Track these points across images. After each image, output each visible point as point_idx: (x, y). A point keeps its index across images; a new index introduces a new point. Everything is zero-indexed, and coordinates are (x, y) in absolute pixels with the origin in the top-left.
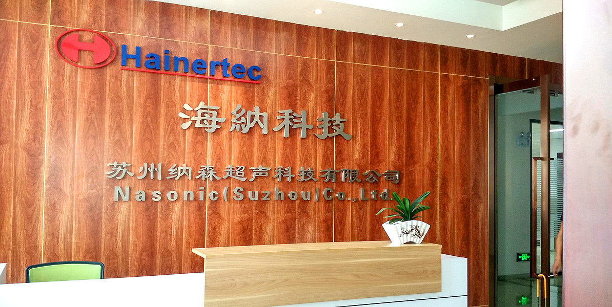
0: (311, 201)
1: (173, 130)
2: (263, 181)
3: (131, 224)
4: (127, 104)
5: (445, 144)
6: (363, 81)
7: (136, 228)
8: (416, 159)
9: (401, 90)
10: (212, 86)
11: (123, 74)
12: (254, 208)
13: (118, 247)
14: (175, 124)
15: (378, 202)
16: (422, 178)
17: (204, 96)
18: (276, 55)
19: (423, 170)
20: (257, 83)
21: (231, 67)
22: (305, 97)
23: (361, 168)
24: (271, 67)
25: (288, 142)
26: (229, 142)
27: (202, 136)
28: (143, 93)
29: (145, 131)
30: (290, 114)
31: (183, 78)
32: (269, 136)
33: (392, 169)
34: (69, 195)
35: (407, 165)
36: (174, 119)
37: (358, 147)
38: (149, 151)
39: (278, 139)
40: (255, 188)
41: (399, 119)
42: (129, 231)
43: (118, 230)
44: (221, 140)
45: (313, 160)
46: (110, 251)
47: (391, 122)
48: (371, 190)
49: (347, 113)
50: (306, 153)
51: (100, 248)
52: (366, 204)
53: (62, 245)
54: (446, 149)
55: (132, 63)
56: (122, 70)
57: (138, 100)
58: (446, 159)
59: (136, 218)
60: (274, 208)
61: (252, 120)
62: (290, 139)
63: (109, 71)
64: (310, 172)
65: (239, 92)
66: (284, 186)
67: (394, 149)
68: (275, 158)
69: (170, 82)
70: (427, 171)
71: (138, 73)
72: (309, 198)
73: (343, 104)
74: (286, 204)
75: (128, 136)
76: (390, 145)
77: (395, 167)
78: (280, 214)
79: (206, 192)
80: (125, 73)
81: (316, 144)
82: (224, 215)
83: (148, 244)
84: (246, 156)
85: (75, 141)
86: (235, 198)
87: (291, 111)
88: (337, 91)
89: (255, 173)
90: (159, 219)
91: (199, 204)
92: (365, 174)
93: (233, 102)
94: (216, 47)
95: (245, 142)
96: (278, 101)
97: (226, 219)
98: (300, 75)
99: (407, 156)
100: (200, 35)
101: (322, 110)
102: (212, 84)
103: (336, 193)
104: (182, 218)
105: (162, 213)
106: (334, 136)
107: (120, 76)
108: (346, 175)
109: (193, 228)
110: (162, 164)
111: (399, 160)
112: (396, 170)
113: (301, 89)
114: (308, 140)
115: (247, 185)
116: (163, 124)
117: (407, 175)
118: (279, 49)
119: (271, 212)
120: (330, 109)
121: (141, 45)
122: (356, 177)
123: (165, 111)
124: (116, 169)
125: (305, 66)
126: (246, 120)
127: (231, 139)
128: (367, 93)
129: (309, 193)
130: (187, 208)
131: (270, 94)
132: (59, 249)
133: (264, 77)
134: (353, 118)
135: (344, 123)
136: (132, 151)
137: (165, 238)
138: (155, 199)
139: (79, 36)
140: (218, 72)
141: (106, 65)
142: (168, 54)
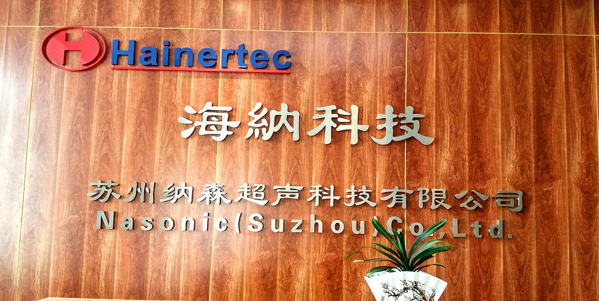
0: (367, 235)
1: (172, 139)
2: (293, 206)
4: (118, 110)
6: (453, 57)
7: (123, 264)
8: (555, 173)
9: (523, 66)
10: (224, 81)
11: (115, 74)
12: (279, 242)
13: (100, 287)
14: (175, 132)
15: (484, 240)
16: (566, 204)
17: (213, 95)
18: (314, 33)
19: (570, 190)
20: (286, 74)
21: (250, 54)
22: (358, 87)
23: (452, 187)
24: (307, 51)
25: (332, 150)
26: (246, 153)
27: (209, 146)
28: (137, 96)
29: (137, 143)
30: (334, 112)
31: (187, 73)
32: (303, 143)
33: (510, 189)
34: (48, 221)
35: (539, 182)
36: (174, 126)
37: (447, 154)
38: (142, 167)
39: (316, 147)
40: (281, 215)
41: (520, 110)
42: (114, 267)
43: (101, 266)
44: (234, 150)
45: (370, 175)
46: (91, 291)
47: (506, 116)
48: (471, 222)
49: (427, 107)
50: (359, 165)
51: (79, 286)
52: (463, 243)
53: (39, 280)
55: (124, 62)
56: (113, 69)
57: (131, 104)
59: (123, 252)
60: (309, 244)
61: (276, 123)
62: (333, 146)
63: (99, 72)
64: (364, 193)
65: (261, 86)
66: (324, 212)
67: (513, 156)
68: (311, 174)
69: (170, 80)
70: (576, 191)
71: (132, 71)
72: (362, 231)
73: (420, 92)
74: (326, 239)
75: (118, 149)
76: (505, 151)
77: (516, 187)
78: (319, 254)
79: (212, 220)
80: (117, 73)
81: (376, 152)
82: (236, 251)
83: (137, 285)
84: (270, 172)
85: (57, 157)
86: (250, 228)
87: (334, 107)
88: (409, 75)
89: (279, 194)
90: (150, 254)
91: (203, 236)
92: (459, 196)
93: (252, 100)
94: (231, 31)
95: (268, 152)
96: (317, 94)
97: (239, 257)
98: (351, 57)
99: (537, 167)
100: (211, 18)
101: (384, 104)
102: (224, 78)
103: (409, 225)
104: (180, 254)
105: (155, 246)
106: (404, 140)
107: (111, 77)
108: (424, 198)
109: (194, 268)
110: (155, 183)
111: (522, 174)
112: (517, 189)
113: (351, 75)
114: (362, 147)
115: (268, 211)
116: (160, 133)
117: (539, 199)
118: (318, 26)
119: (304, 249)
120: (398, 101)
121: (137, 38)
122: (443, 201)
123: (164, 116)
124: (100, 189)
125: (358, 45)
126: (269, 123)
127: (248, 149)
128: (461, 75)
129: (362, 224)
130: (187, 241)
131: (305, 87)
132: (35, 284)
133: (297, 64)
134: (436, 113)
135: (421, 120)
136: (121, 167)
137: (158, 278)
138: (145, 227)
139: (67, 34)
140: (234, 62)
141: (95, 66)
142: (169, 46)
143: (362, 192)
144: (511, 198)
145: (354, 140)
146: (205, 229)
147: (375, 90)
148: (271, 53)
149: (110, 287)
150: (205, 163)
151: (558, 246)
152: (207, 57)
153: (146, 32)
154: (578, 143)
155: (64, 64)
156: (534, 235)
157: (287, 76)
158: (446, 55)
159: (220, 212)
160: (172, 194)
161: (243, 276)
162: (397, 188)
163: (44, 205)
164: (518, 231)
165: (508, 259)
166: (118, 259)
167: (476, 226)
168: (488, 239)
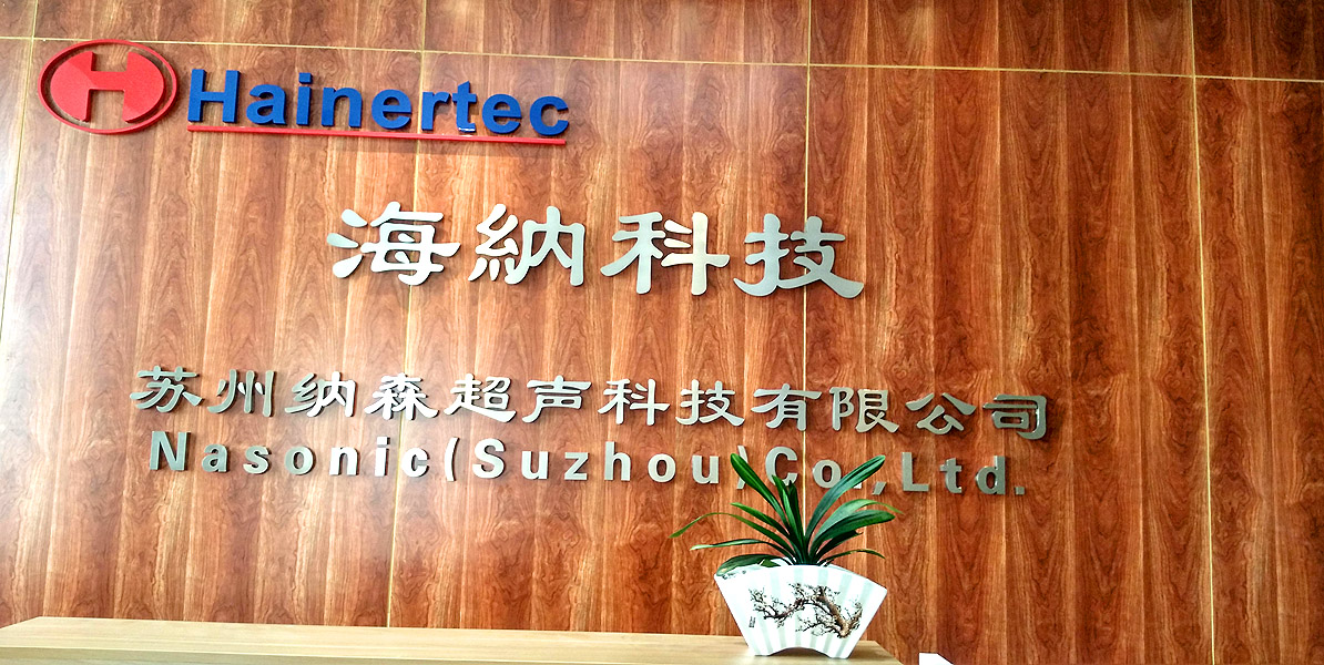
0: (723, 484)
1: (314, 280)
2: (570, 423)
3: (192, 533)
4: (200, 217)
5: (1228, 307)
6: (902, 117)
7: (204, 545)
8: (1113, 359)
9: (1046, 137)
10: (426, 160)
11: (194, 142)
12: (538, 501)
13: (155, 593)
14: (319, 265)
15: (967, 498)
16: (1137, 422)
17: (403, 188)
18: (617, 63)
19: (1144, 396)
20: (557, 145)
21: (482, 103)
22: (706, 175)
23: (901, 387)
24: (602, 99)
25: (652, 305)
26: (470, 310)
27: (391, 295)
28: (242, 188)
29: (239, 286)
30: (656, 226)
31: (349, 141)
32: (591, 291)
33: (1020, 392)
34: (46, 450)
35: (1080, 377)
36: (318, 251)
37: (889, 318)
38: (248, 338)
39: (618, 298)
40: (543, 443)
41: (1042, 229)
42: (185, 551)
43: (159, 548)
44: (446, 305)
45: (731, 360)
46: (136, 602)
47: (1011, 241)
48: (940, 459)
49: (849, 217)
50: (708, 339)
51: (111, 592)
52: (924, 504)
53: (22, 578)
54: (1230, 324)
55: (216, 115)
56: (193, 131)
57: (227, 205)
58: (1235, 359)
59: (205, 518)
60: (601, 505)
61: (535, 249)
62: (655, 298)
63: (161, 136)
64: (719, 397)
65: (505, 171)
66: (633, 437)
67: (1026, 323)
68: (607, 355)
69: (312, 156)
70: (1157, 399)
71: (232, 137)
72: (714, 478)
73: (835, 188)
74: (638, 494)
75: (197, 299)
76: (1010, 312)
77: (1032, 386)
78: (623, 524)
79: (395, 452)
80: (199, 141)
81: (743, 312)
82: (446, 518)
83: (233, 590)
84: (520, 351)
85: (68, 315)
86: (477, 470)
87: (658, 217)
88: (813, 153)
89: (540, 399)
90: (263, 525)
91: (376, 486)
92: (914, 405)
93: (486, 198)
94: (442, 55)
95: (517, 309)
96: (622, 189)
97: (453, 533)
98: (693, 111)
99: (1076, 347)
100: (400, 27)
101: (762, 210)
102: (427, 153)
103: (811, 465)
104: (327, 525)
105: (272, 506)
106: (802, 287)
107: (187, 148)
108: (844, 407)
109: (356, 555)
110: (275, 373)
111: (1045, 361)
112: (1034, 393)
113: (694, 153)
114: (714, 301)
115: (517, 434)
116: (288, 266)
117: (1081, 412)
118: (625, 47)
119: (591, 516)
120: (790, 205)
121: (243, 67)
122: (882, 414)
123: (297, 231)
124: (158, 384)
125: (708, 89)
126: (520, 248)
127: (474, 302)
128: (919, 152)
129: (714, 461)
130: (341, 496)
131: (596, 173)
132: (14, 587)
133: (580, 126)
134: (869, 231)
135: (838, 246)
136: (203, 339)
137: (278, 577)
138: (253, 466)
139: (95, 56)
140: (447, 120)
141: (155, 124)
142: (311, 83)
143: (715, 395)
144: (1022, 410)
145: (699, 285)
146: (380, 471)
147: (743, 181)
148: (527, 101)
149: (177, 594)
150: (383, 331)
151: (1119, 512)
152: (391, 108)
153: (262, 54)
154: (1161, 297)
155: (88, 119)
156: (1070, 488)
157: (559, 150)
158: (889, 113)
159: (414, 434)
160: (311, 396)
161: (460, 572)
162: (786, 386)
163: (39, 418)
164: (1038, 479)
165: (1017, 537)
166: (194, 534)
167: (950, 467)
168: (975, 497)
